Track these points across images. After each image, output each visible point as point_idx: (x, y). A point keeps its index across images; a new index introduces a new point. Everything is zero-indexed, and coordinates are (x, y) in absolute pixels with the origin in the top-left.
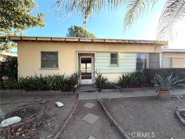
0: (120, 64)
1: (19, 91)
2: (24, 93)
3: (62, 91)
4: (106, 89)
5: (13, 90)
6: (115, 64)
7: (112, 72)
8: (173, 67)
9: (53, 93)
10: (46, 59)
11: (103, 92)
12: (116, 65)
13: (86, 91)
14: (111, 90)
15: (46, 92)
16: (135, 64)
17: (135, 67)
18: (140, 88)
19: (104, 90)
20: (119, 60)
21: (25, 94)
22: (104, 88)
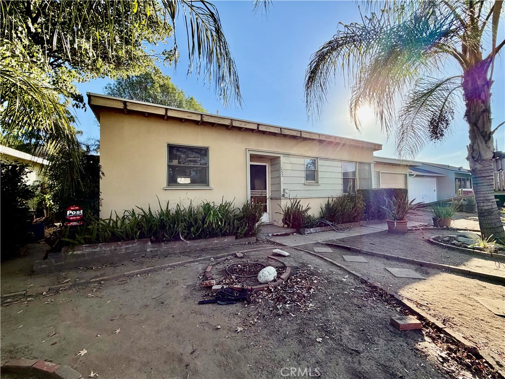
0: (320, 181)
1: (135, 246)
2: (148, 250)
3: (236, 238)
4: (312, 227)
5: (119, 243)
6: (312, 180)
7: (309, 196)
8: (381, 187)
9: (217, 244)
10: (179, 163)
11: (308, 233)
12: (313, 182)
13: (275, 234)
14: (318, 229)
15: (202, 243)
16: (341, 182)
17: (341, 187)
18: (357, 223)
19: (308, 231)
20: (319, 173)
21: (151, 251)
22: (307, 227)
